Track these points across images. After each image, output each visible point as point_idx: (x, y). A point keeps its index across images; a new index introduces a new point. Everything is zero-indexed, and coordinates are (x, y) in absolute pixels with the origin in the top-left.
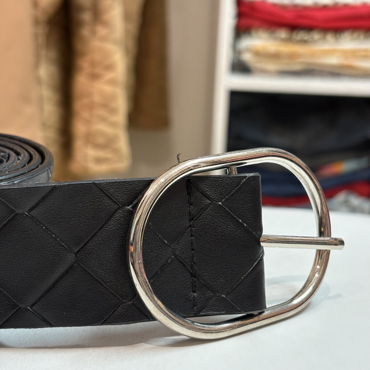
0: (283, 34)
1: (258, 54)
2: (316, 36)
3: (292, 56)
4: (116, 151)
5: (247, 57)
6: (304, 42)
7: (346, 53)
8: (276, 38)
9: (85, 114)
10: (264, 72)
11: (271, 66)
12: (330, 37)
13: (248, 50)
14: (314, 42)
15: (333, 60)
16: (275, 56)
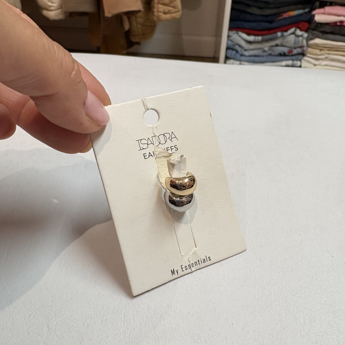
4: (174, 7)
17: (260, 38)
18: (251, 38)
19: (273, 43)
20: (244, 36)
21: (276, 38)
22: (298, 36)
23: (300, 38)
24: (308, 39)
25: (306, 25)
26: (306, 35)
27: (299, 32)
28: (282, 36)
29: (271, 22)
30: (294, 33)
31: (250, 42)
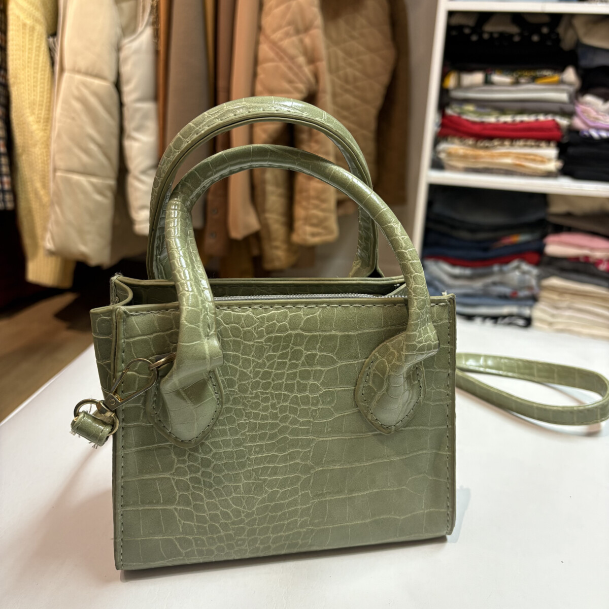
0: (470, 142)
1: (450, 155)
2: (496, 143)
3: (476, 157)
4: (326, 228)
5: (443, 156)
6: (487, 148)
7: (518, 156)
8: (464, 144)
9: (304, 203)
10: (454, 169)
11: (460, 165)
12: (507, 143)
13: (444, 151)
14: (494, 147)
15: (508, 161)
16: (464, 157)
17: (468, 272)
18: (457, 271)
19: (489, 280)
20: (447, 267)
21: (491, 274)
22: (524, 273)
23: (527, 277)
24: (540, 278)
25: (535, 257)
26: (535, 271)
27: (525, 267)
28: (501, 272)
29: (486, 249)
30: (518, 268)
31: (456, 277)
